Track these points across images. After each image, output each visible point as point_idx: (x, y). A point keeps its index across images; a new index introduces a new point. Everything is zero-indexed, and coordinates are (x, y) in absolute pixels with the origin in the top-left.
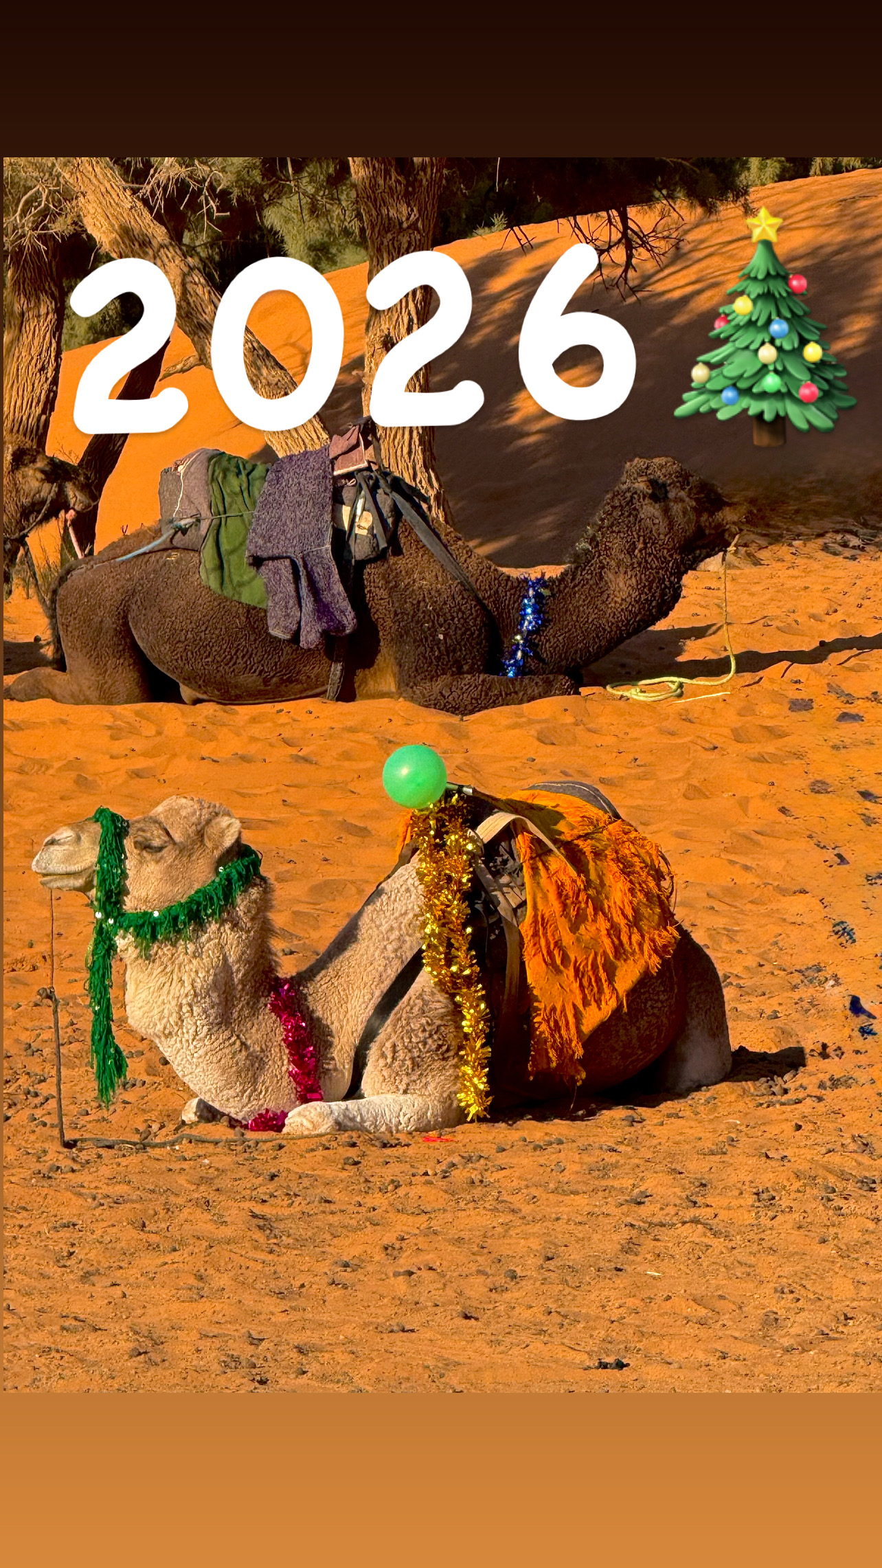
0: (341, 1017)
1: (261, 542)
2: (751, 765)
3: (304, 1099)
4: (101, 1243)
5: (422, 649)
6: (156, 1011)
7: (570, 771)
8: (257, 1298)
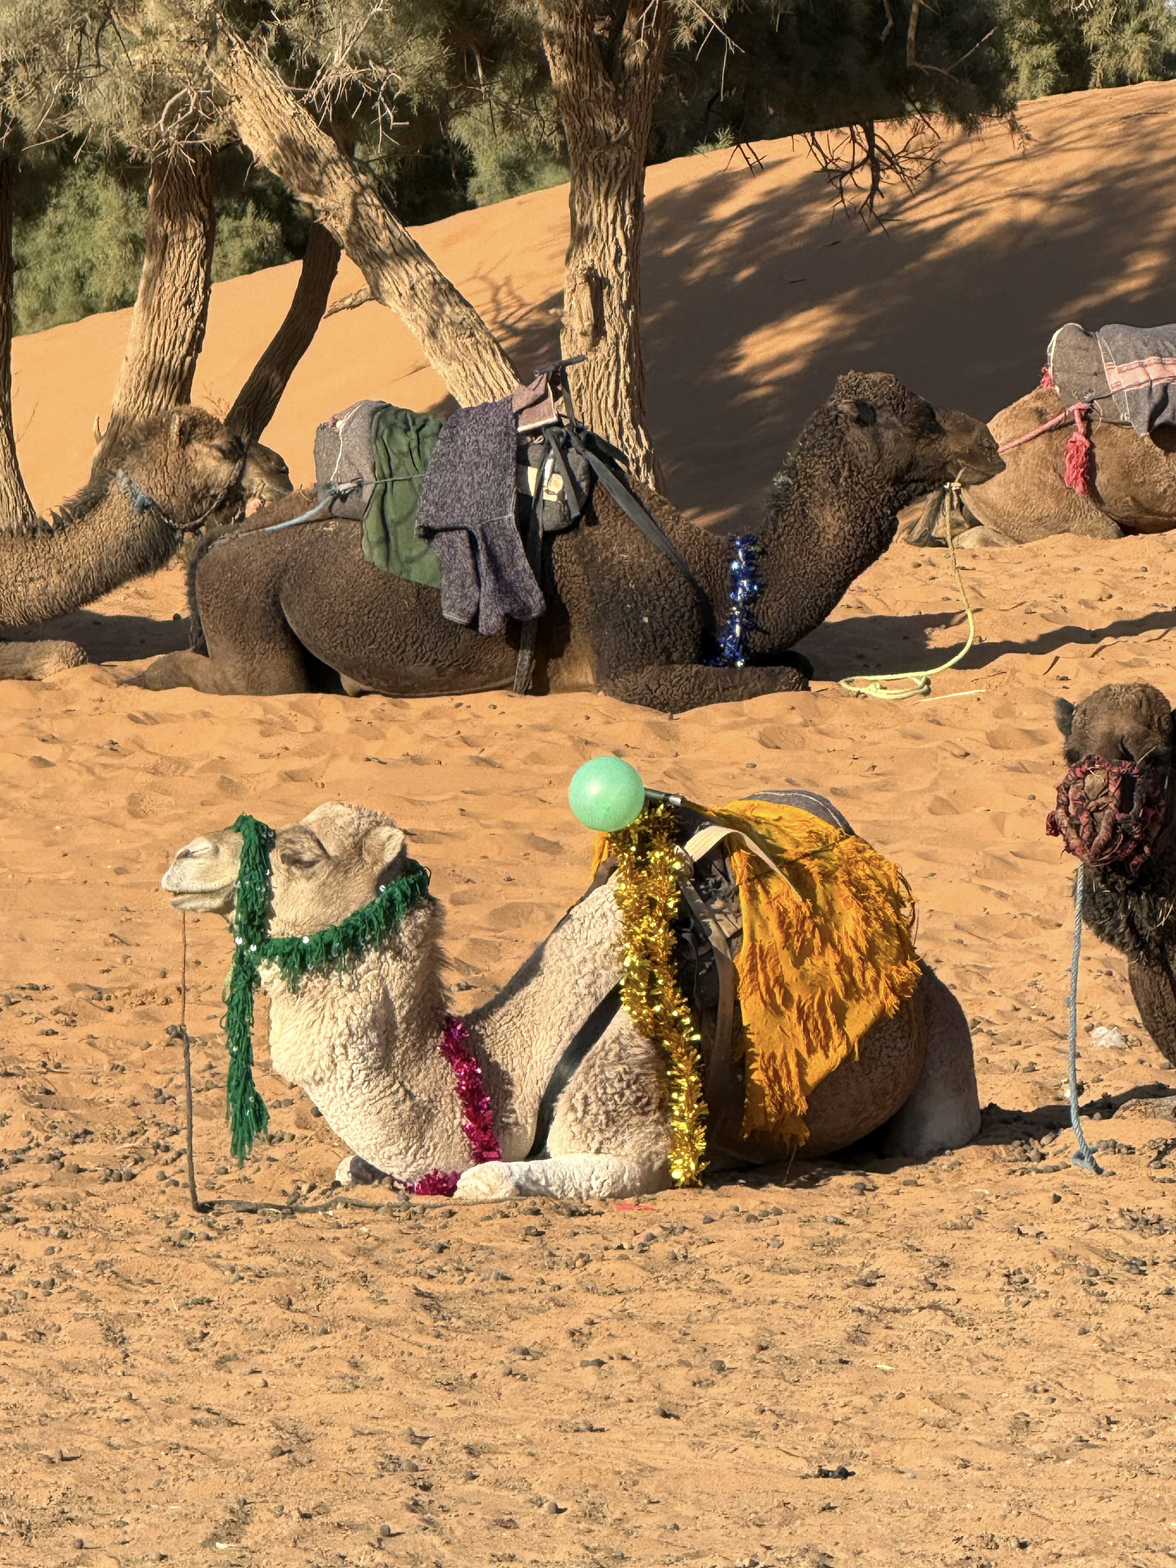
0: (524, 1062)
1: (432, 510)
2: (1008, 775)
3: (480, 1159)
4: (239, 1322)
5: (623, 635)
6: (305, 1053)
7: (798, 781)
8: (421, 1390)
